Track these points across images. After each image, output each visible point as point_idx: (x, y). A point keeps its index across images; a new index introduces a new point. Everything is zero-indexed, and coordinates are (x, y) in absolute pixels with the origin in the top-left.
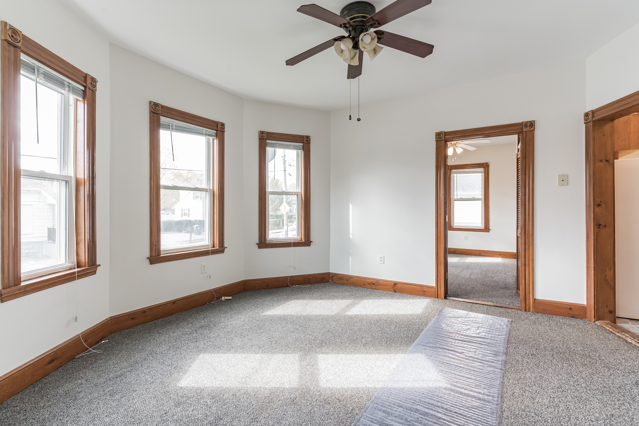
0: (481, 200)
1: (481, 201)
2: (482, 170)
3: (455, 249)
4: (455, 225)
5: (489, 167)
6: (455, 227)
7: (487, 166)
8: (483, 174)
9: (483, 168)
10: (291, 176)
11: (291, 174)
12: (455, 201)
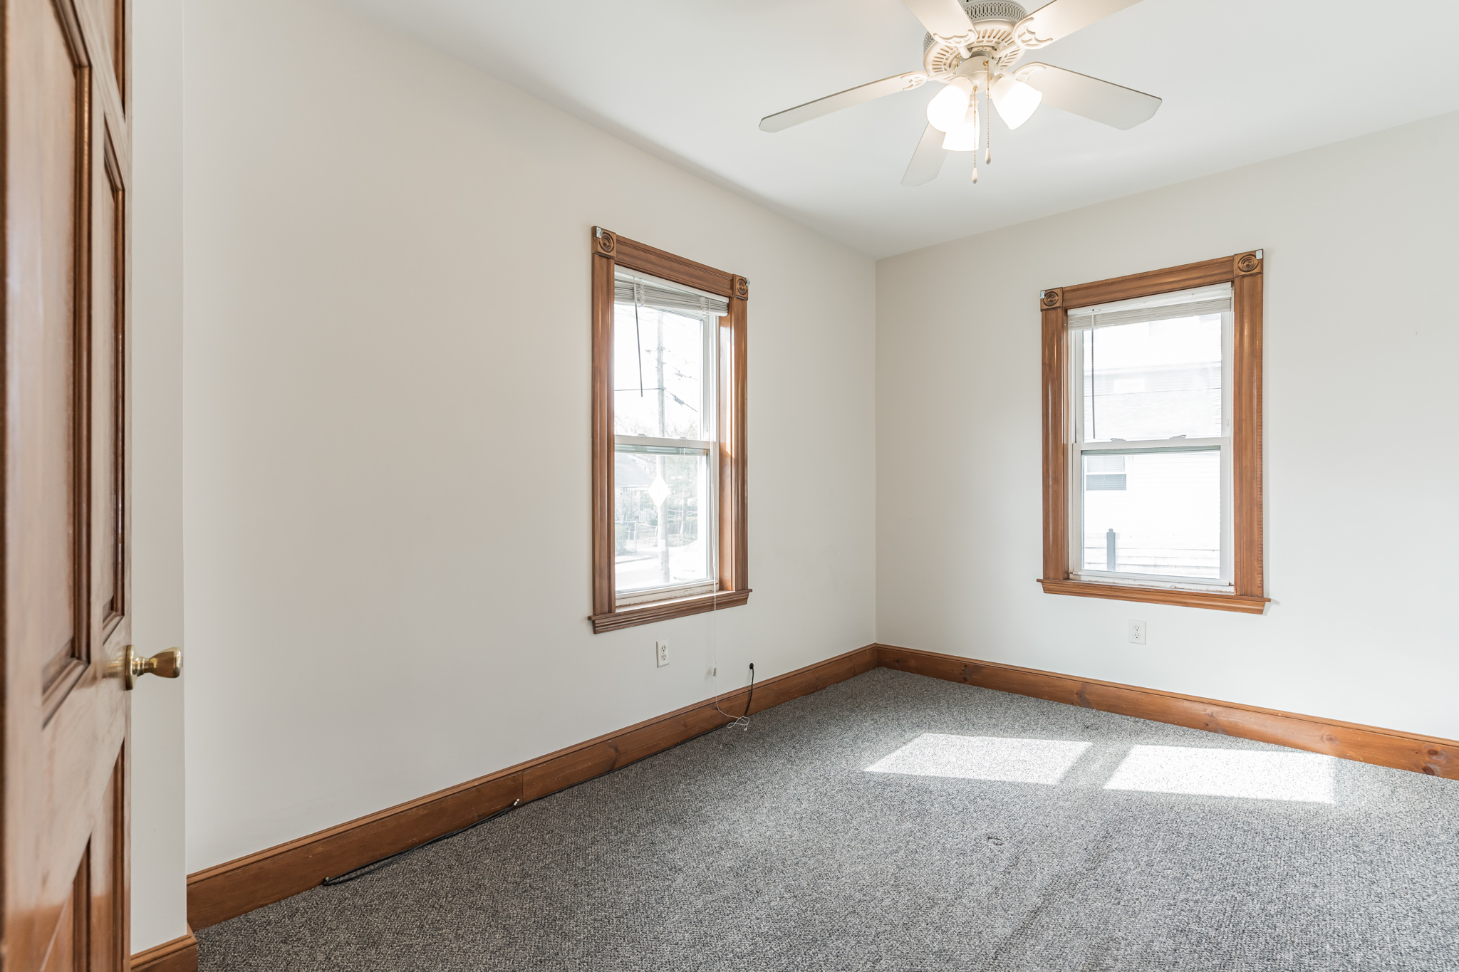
0: (1218, 448)
1: (1219, 452)
2: (1224, 292)
3: (1085, 683)
4: (1087, 567)
5: (1261, 273)
6: (1085, 579)
7: (1250, 268)
8: (1230, 315)
9: (1229, 284)
10: (681, 403)
11: (681, 399)
12: (1086, 458)
